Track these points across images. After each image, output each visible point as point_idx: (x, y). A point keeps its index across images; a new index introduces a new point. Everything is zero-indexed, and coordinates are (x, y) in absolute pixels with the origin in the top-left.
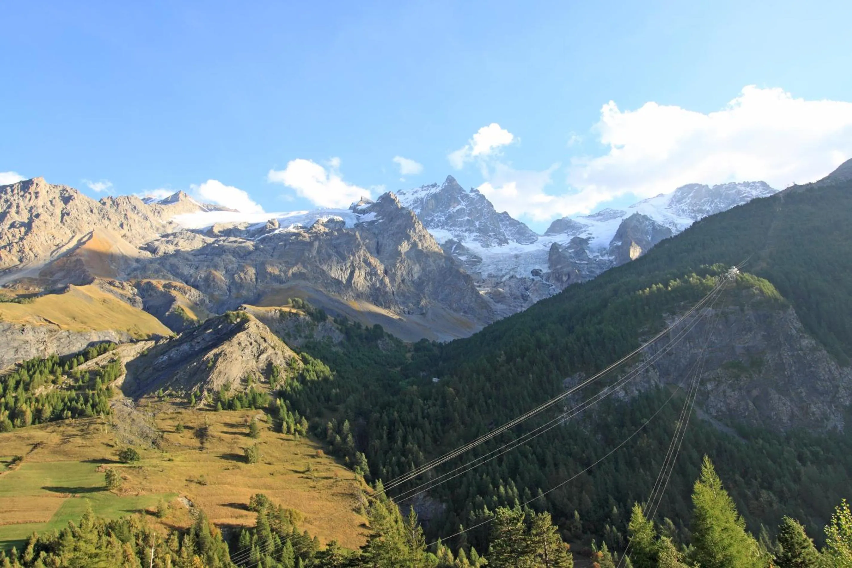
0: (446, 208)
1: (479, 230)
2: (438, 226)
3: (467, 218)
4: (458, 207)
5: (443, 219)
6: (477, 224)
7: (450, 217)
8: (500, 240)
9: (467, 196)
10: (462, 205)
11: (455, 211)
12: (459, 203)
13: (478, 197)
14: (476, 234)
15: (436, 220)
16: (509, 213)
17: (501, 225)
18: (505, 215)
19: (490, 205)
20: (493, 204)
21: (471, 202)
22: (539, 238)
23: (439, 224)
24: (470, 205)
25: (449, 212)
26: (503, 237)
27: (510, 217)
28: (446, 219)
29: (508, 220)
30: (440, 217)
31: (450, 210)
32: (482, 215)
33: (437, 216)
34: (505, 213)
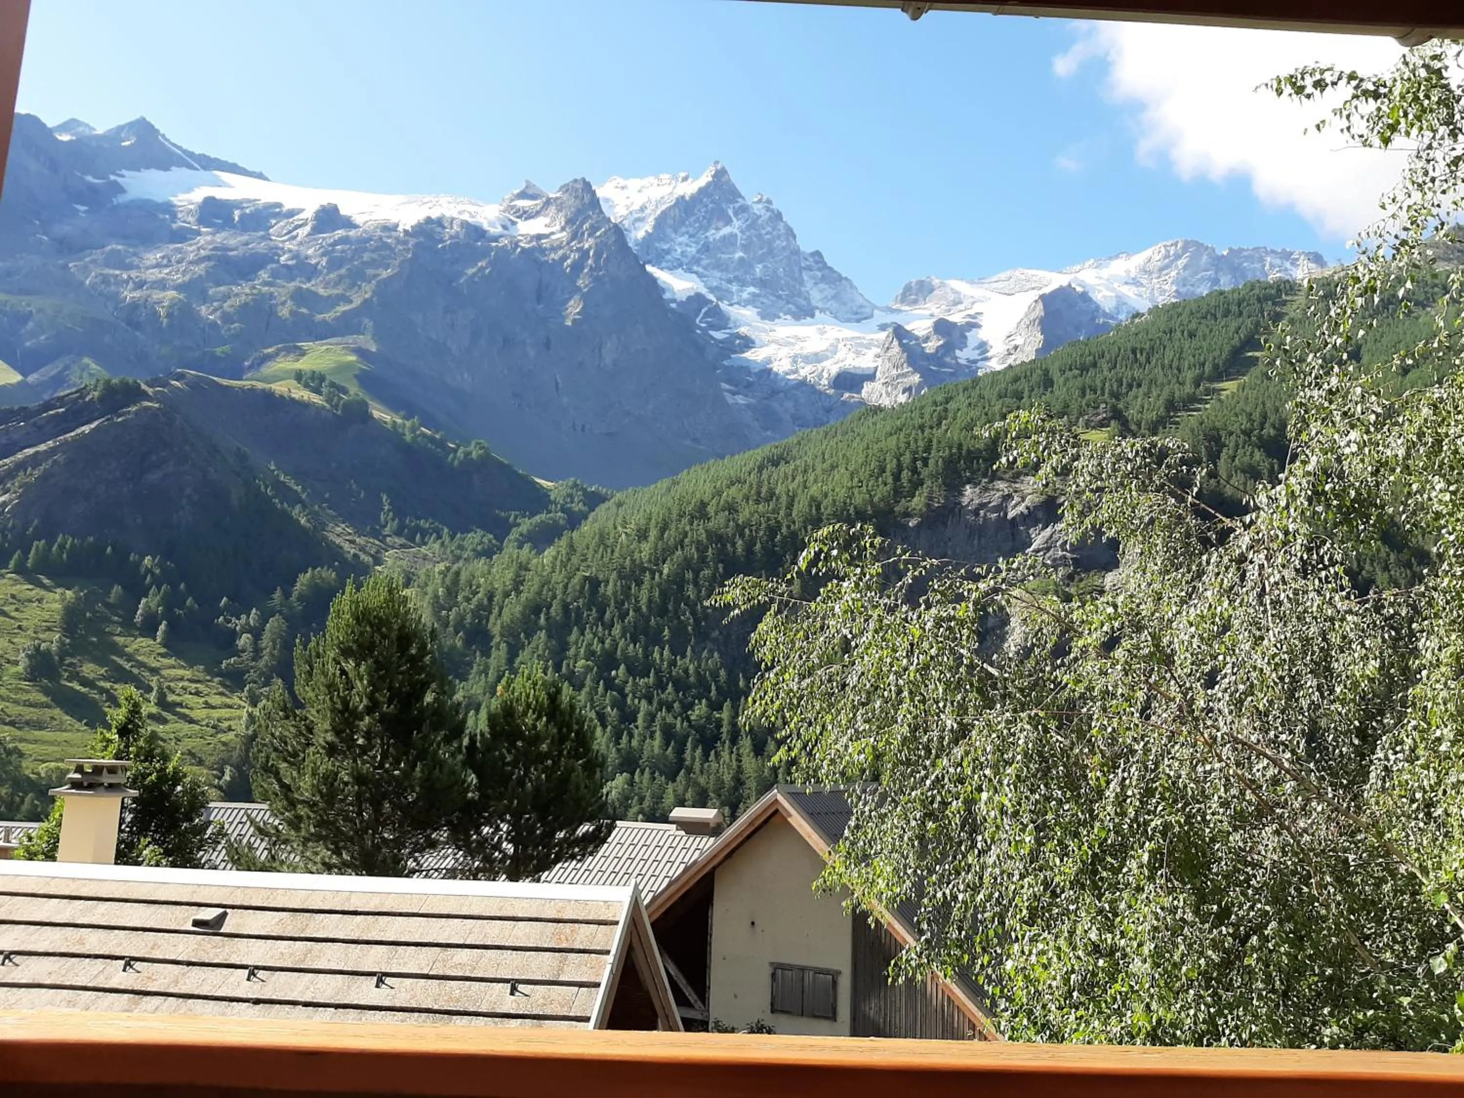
0: (700, 228)
1: (761, 283)
2: (680, 265)
3: (739, 254)
4: (726, 230)
5: (692, 250)
6: (758, 269)
7: (706, 248)
8: (797, 307)
9: (744, 209)
10: (735, 227)
11: (718, 236)
12: (729, 222)
13: (769, 214)
14: (752, 289)
15: (679, 251)
16: (824, 255)
17: (805, 278)
18: (817, 258)
19: (790, 233)
20: (796, 232)
21: (753, 223)
22: (876, 312)
23: (685, 260)
24: (749, 228)
25: (706, 237)
26: (804, 303)
27: (825, 264)
28: (698, 252)
29: (819, 270)
30: (687, 245)
31: (708, 234)
32: (771, 251)
33: (680, 244)
34: (817, 254)
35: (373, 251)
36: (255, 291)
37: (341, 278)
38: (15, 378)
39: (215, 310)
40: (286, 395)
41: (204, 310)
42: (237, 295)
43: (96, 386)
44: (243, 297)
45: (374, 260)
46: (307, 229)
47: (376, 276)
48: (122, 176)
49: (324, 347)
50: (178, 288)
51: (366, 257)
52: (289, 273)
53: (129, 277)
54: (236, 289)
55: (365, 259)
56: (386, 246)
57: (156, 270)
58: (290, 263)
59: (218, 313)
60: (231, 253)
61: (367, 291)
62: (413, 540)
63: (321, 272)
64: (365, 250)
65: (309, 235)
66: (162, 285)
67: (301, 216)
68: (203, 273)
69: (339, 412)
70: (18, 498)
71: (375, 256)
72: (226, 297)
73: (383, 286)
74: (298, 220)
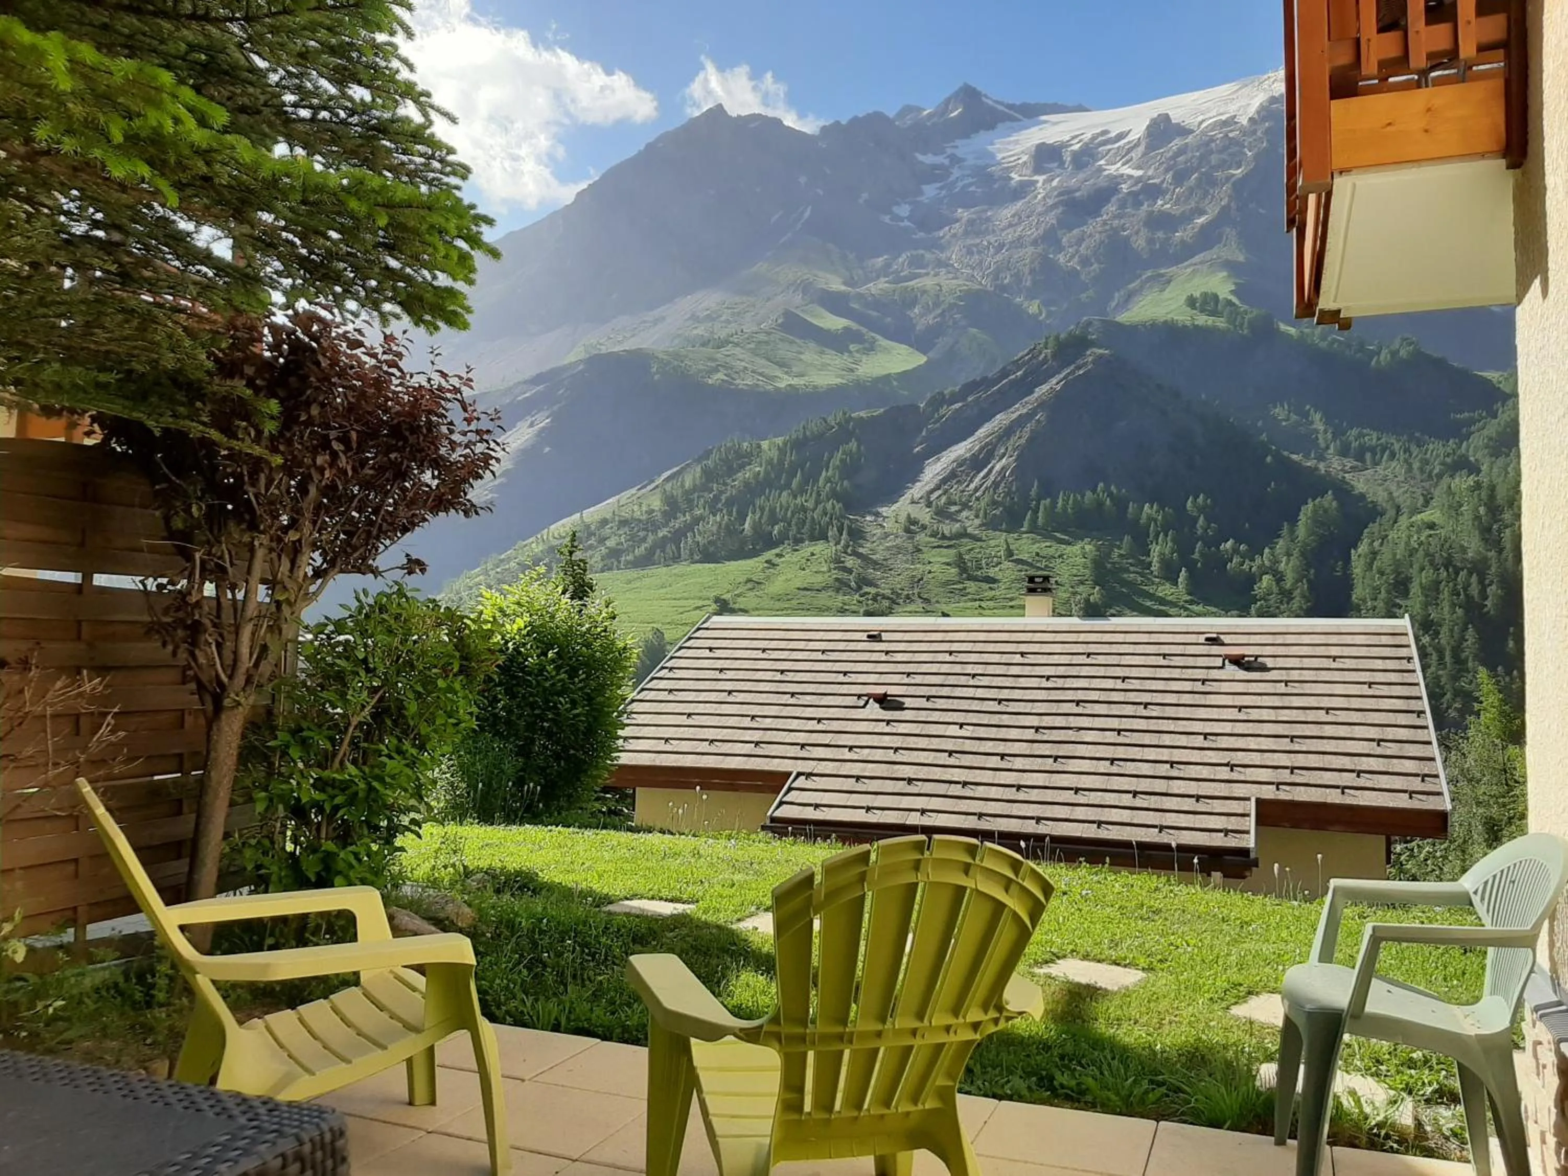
35: (1220, 152)
36: (1108, 227)
37: (1191, 190)
38: (922, 359)
39: (1072, 257)
40: (1188, 323)
41: (1061, 258)
42: (1091, 235)
43: (1046, 343)
44: (1097, 236)
45: (1225, 161)
46: (1141, 149)
47: (1228, 179)
48: (956, 147)
49: (1189, 270)
50: (1035, 243)
51: (1214, 159)
52: (1135, 199)
53: (989, 243)
54: (1088, 229)
55: (1213, 163)
56: (1233, 142)
57: (1010, 230)
58: (1134, 189)
59: (1076, 259)
60: (1078, 194)
61: (1223, 195)
62: (1363, 461)
63: (1167, 190)
64: (1212, 152)
65: (1144, 155)
66: (1018, 243)
67: (1130, 138)
68: (1054, 222)
69: (1246, 332)
70: (1016, 460)
71: (1224, 156)
72: (1080, 241)
73: (1239, 185)
74: (1129, 143)
